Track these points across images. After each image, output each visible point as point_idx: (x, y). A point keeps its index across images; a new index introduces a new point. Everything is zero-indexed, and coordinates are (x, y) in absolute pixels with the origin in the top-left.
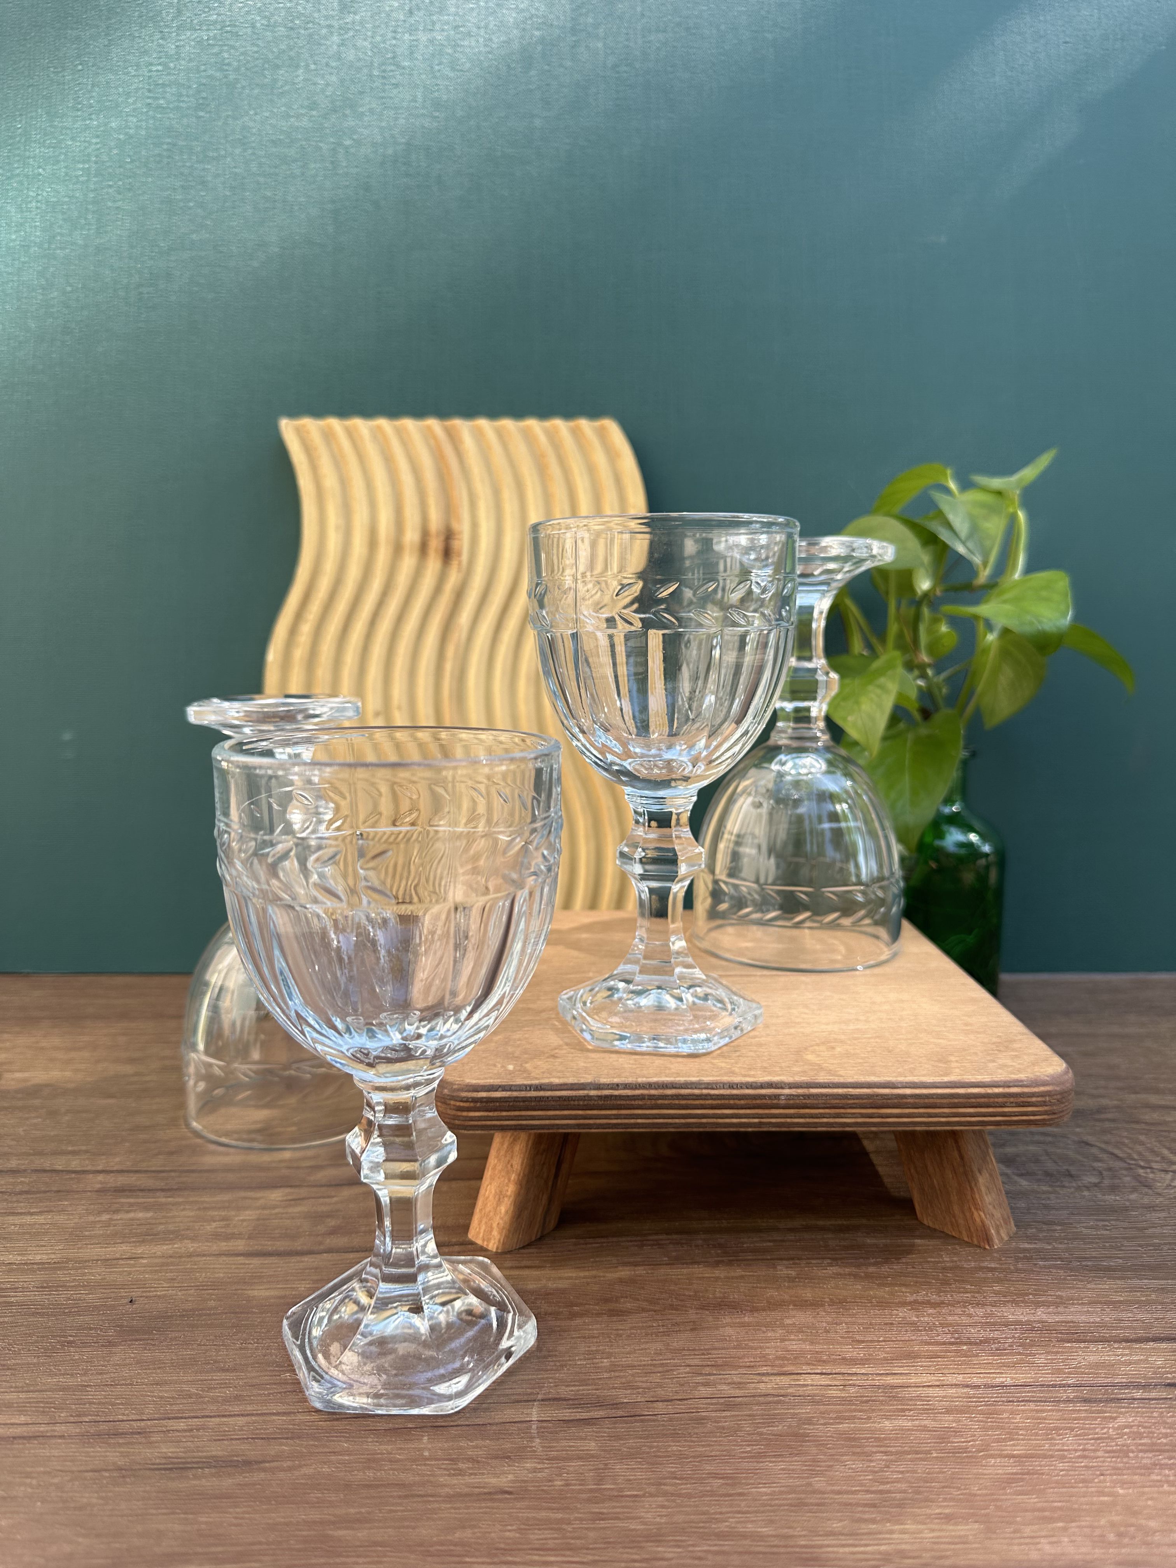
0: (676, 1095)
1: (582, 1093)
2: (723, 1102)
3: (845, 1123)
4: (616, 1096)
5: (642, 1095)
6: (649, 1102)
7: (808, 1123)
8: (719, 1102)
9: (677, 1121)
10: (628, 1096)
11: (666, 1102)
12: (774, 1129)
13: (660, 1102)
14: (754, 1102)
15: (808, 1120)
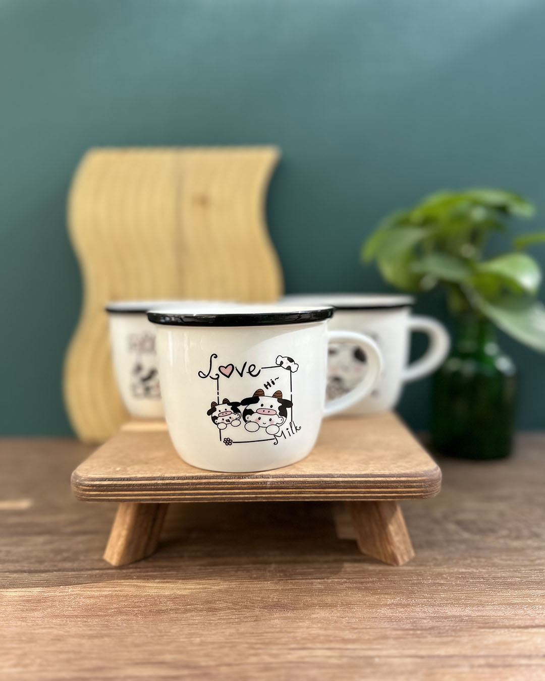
0: (207, 483)
1: (153, 482)
2: (234, 486)
3: (305, 497)
4: (173, 483)
5: (188, 483)
6: (192, 487)
7: (283, 497)
8: (232, 486)
9: (208, 496)
10: (179, 483)
11: (202, 486)
12: (264, 500)
13: (198, 486)
14: (252, 486)
15: (283, 495)
